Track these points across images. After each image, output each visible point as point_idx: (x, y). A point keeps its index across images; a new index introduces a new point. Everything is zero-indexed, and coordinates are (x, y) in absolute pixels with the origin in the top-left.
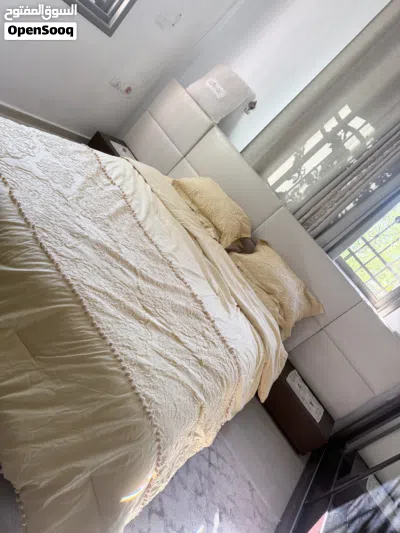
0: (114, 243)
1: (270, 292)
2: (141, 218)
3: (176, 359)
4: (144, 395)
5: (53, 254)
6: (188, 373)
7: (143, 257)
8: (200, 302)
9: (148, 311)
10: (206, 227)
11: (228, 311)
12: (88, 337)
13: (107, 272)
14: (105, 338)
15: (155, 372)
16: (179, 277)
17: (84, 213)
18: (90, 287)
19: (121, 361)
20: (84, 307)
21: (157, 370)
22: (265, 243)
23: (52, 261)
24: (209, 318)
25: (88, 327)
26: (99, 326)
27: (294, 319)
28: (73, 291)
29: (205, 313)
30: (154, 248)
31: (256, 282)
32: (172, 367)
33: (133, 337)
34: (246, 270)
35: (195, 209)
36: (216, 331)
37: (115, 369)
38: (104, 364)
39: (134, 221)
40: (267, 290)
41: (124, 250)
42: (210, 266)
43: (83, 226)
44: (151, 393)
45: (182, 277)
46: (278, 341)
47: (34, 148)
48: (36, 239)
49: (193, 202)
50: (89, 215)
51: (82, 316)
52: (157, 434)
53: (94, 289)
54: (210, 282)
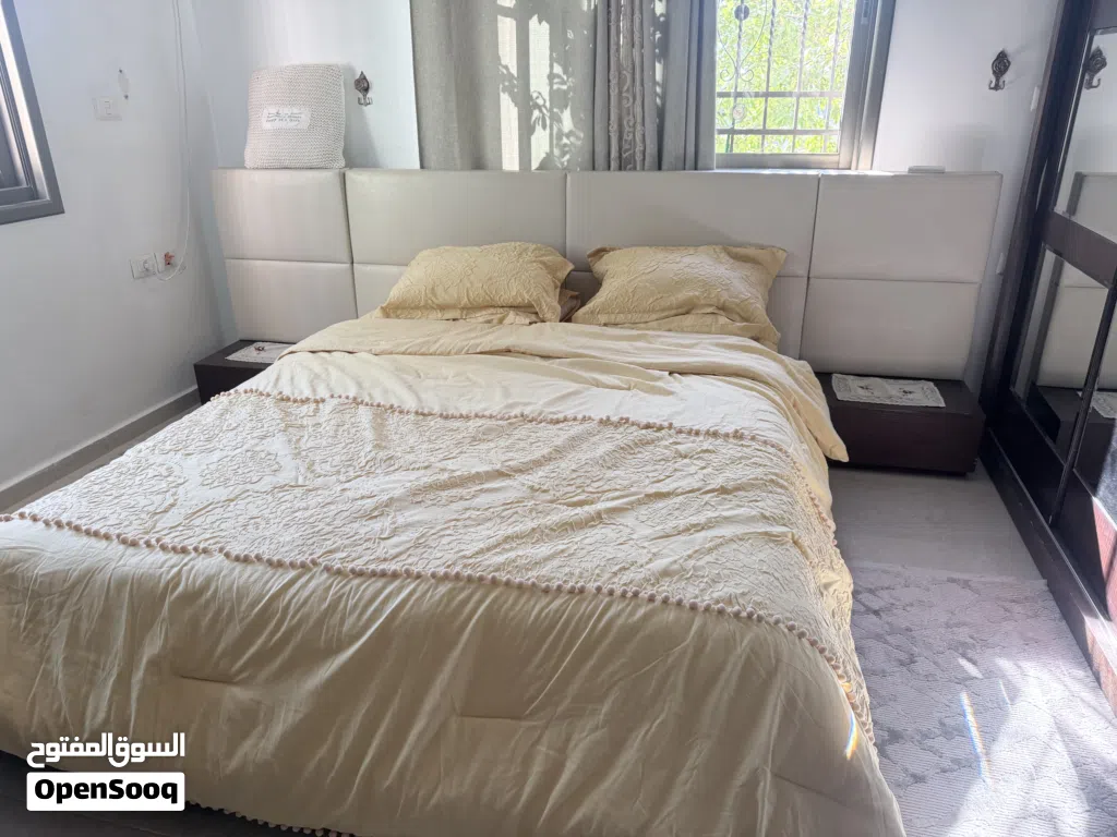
0: (429, 472)
1: (687, 309)
2: (411, 403)
3: (694, 520)
4: (717, 602)
5: (383, 566)
6: (728, 520)
7: (484, 446)
8: (625, 421)
9: (581, 504)
10: (501, 321)
11: (670, 393)
12: (559, 612)
13: (474, 514)
14: (582, 590)
15: (692, 563)
16: (558, 422)
17: (343, 478)
18: (481, 552)
19: (636, 594)
20: (508, 584)
21: (690, 557)
22: (599, 253)
23: (395, 575)
24: (660, 428)
25: (544, 601)
26: (555, 583)
27: (759, 307)
28: (470, 579)
29: (648, 426)
30: (480, 422)
31: (654, 316)
32: (703, 534)
33: (610, 552)
34: (621, 318)
35: (456, 314)
36: (690, 432)
37: (641, 612)
38: (620, 621)
39: (412, 417)
40: (682, 311)
41: (450, 465)
42: (572, 365)
43: (366, 493)
44: (721, 591)
45: (561, 416)
46: (775, 360)
47: (170, 470)
48: (339, 572)
49: (443, 308)
50: (352, 474)
51: (519, 597)
52: (791, 628)
53: (489, 549)
54: (598, 384)
